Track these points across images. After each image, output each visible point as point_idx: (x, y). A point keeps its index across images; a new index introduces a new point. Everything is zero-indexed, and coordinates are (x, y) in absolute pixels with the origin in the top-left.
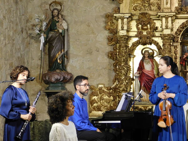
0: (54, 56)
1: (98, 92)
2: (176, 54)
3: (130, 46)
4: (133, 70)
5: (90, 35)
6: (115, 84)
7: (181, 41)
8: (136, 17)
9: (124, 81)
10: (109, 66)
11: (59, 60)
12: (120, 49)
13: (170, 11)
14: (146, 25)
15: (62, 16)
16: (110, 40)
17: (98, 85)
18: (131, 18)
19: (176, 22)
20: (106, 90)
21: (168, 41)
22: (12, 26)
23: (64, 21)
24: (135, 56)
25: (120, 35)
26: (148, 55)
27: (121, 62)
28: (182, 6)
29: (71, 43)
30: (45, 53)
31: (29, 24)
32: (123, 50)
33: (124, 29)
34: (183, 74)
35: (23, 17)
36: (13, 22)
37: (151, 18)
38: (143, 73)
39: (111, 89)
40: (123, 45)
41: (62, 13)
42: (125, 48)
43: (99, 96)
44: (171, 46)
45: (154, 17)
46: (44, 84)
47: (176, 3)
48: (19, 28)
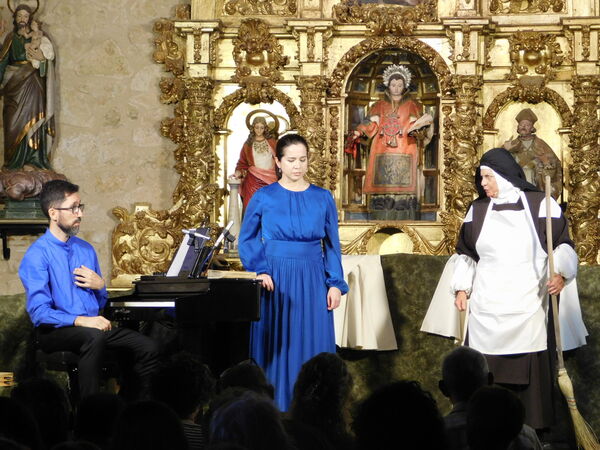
0: (20, 130)
1: (135, 224)
2: (334, 129)
3: (217, 105)
4: (225, 167)
5: (115, 76)
6: (179, 203)
7: (347, 95)
8: (232, 32)
9: (202, 197)
10: (164, 158)
11: (31, 141)
12: (190, 113)
13: (318, 16)
14: (259, 52)
15: (40, 25)
16: (166, 89)
17: (133, 207)
18: (219, 32)
19: (334, 44)
20: (154, 220)
21: (312, 94)
23: (45, 39)
24: (229, 132)
25: (192, 76)
26: (262, 131)
27: (193, 147)
28: (349, 3)
29: (64, 97)
32: (199, 115)
33: (202, 61)
34: (352, 180)
37: (270, 34)
38: (250, 175)
39: (167, 216)
40: (199, 102)
41: (42, 19)
42: (203, 112)
43: (138, 235)
44: (323, 106)
45: (278, 31)
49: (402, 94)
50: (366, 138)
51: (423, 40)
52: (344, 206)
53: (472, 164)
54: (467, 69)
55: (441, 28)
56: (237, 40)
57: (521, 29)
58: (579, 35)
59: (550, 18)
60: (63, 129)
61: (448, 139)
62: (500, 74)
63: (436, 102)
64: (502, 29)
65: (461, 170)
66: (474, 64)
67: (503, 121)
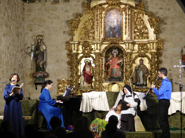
0: (39, 64)
1: (62, 82)
2: (102, 63)
3: (79, 58)
4: (80, 71)
5: (58, 53)
6: (71, 78)
7: (105, 56)
9: (75, 77)
10: (68, 69)
11: (41, 66)
12: (73, 60)
13: (99, 40)
14: (87, 47)
15: (43, 42)
16: (68, 55)
17: (62, 79)
18: (79, 44)
19: (102, 46)
20: (66, 82)
21: (98, 56)
22: (15, 49)
23: (44, 45)
24: (81, 64)
25: (73, 52)
26: (88, 63)
27: (73, 67)
29: (48, 57)
30: (34, 62)
31: (26, 47)
32: (75, 60)
33: (75, 49)
34: (106, 73)
35: (22, 43)
36: (15, 47)
37: (89, 44)
38: (85, 72)
39: (69, 81)
40: (75, 58)
41: (43, 41)
43: (63, 85)
44: (100, 58)
45: (91, 43)
46: (33, 78)
47: (102, 36)
48: (20, 49)
49: (116, 55)
50: (109, 65)
51: (120, 45)
52: (104, 79)
53: (130, 70)
54: (129, 51)
55: (124, 42)
56: (82, 45)
57: (140, 42)
58: (152, 44)
59: (146, 40)
60: (48, 63)
61: (125, 65)
62: (136, 51)
63: (123, 57)
64: (136, 43)
65: (128, 71)
67: (137, 61)
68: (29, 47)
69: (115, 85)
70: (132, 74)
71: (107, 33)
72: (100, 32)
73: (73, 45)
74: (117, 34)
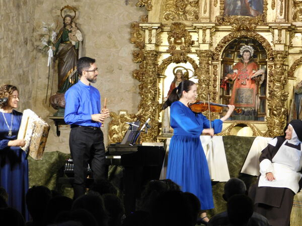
0: (65, 74)
1: (119, 120)
3: (160, 63)
4: (163, 93)
5: (112, 49)
6: (141, 110)
7: (222, 60)
8: (167, 28)
9: (151, 108)
10: (134, 88)
11: (70, 80)
12: (146, 67)
13: (208, 21)
14: (180, 38)
15: (76, 24)
16: (136, 55)
17: (119, 112)
18: (161, 28)
19: (216, 35)
20: (129, 118)
21: (205, 59)
22: (10, 36)
23: (78, 31)
24: (165, 77)
25: (148, 49)
26: (181, 76)
27: (147, 83)
28: (224, 15)
30: (55, 71)
31: (36, 34)
32: (151, 68)
33: (152, 42)
34: (224, 101)
35: (28, 25)
36: (11, 31)
37: (185, 30)
39: (135, 117)
40: (150, 62)
41: (77, 21)
42: (152, 67)
43: (121, 126)
44: (210, 65)
45: (190, 28)
46: (52, 108)
47: (217, 12)
48: (21, 38)
49: (249, 59)
50: (231, 80)
51: (260, 33)
52: (220, 113)
53: (281, 93)
54: (280, 48)
55: (268, 27)
56: (170, 32)
61: (271, 81)
62: (297, 50)
63: (266, 63)
64: (298, 29)
65: (276, 96)
66: (283, 45)
67: (299, 73)
68: (42, 36)
69: (245, 128)
70: (286, 103)
71: (230, 5)
72: (213, 3)
73: (147, 32)
74: (253, 7)
